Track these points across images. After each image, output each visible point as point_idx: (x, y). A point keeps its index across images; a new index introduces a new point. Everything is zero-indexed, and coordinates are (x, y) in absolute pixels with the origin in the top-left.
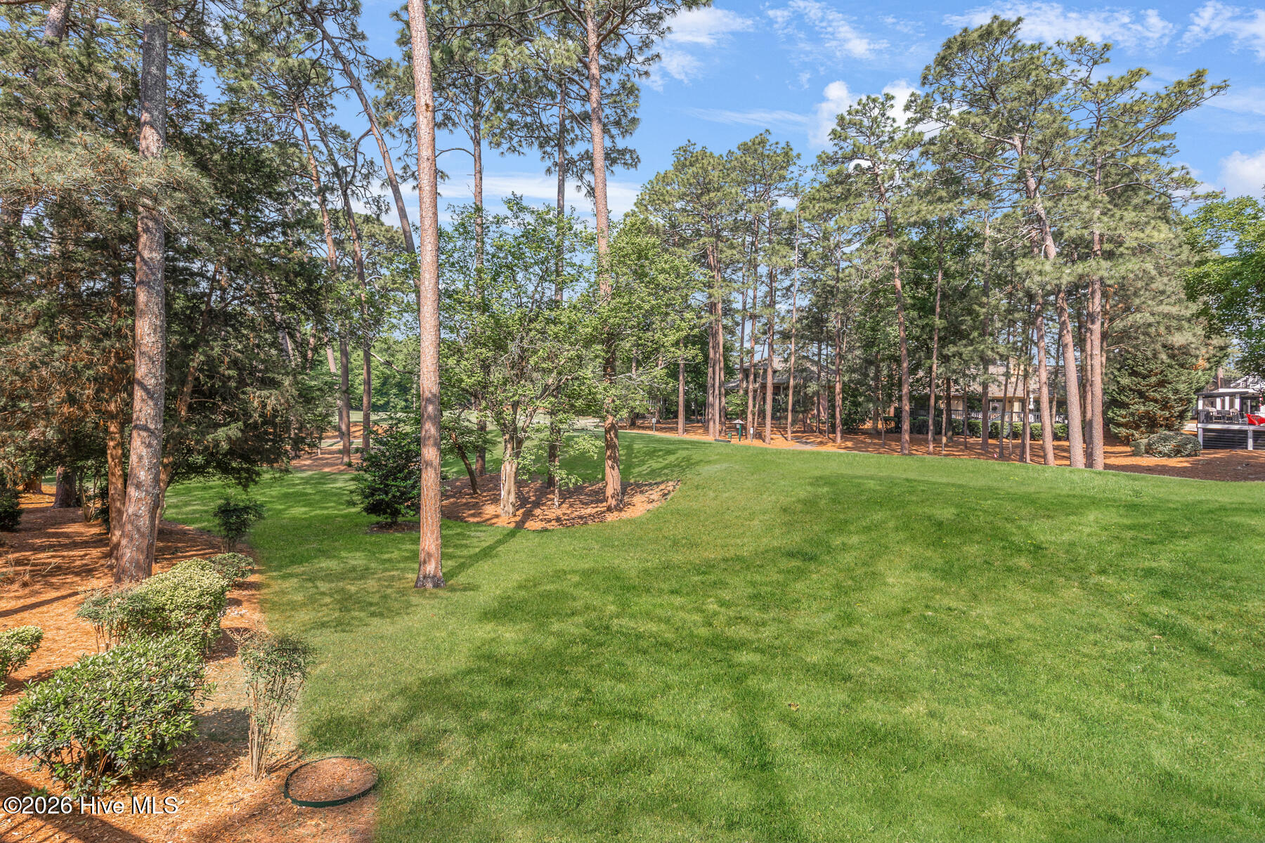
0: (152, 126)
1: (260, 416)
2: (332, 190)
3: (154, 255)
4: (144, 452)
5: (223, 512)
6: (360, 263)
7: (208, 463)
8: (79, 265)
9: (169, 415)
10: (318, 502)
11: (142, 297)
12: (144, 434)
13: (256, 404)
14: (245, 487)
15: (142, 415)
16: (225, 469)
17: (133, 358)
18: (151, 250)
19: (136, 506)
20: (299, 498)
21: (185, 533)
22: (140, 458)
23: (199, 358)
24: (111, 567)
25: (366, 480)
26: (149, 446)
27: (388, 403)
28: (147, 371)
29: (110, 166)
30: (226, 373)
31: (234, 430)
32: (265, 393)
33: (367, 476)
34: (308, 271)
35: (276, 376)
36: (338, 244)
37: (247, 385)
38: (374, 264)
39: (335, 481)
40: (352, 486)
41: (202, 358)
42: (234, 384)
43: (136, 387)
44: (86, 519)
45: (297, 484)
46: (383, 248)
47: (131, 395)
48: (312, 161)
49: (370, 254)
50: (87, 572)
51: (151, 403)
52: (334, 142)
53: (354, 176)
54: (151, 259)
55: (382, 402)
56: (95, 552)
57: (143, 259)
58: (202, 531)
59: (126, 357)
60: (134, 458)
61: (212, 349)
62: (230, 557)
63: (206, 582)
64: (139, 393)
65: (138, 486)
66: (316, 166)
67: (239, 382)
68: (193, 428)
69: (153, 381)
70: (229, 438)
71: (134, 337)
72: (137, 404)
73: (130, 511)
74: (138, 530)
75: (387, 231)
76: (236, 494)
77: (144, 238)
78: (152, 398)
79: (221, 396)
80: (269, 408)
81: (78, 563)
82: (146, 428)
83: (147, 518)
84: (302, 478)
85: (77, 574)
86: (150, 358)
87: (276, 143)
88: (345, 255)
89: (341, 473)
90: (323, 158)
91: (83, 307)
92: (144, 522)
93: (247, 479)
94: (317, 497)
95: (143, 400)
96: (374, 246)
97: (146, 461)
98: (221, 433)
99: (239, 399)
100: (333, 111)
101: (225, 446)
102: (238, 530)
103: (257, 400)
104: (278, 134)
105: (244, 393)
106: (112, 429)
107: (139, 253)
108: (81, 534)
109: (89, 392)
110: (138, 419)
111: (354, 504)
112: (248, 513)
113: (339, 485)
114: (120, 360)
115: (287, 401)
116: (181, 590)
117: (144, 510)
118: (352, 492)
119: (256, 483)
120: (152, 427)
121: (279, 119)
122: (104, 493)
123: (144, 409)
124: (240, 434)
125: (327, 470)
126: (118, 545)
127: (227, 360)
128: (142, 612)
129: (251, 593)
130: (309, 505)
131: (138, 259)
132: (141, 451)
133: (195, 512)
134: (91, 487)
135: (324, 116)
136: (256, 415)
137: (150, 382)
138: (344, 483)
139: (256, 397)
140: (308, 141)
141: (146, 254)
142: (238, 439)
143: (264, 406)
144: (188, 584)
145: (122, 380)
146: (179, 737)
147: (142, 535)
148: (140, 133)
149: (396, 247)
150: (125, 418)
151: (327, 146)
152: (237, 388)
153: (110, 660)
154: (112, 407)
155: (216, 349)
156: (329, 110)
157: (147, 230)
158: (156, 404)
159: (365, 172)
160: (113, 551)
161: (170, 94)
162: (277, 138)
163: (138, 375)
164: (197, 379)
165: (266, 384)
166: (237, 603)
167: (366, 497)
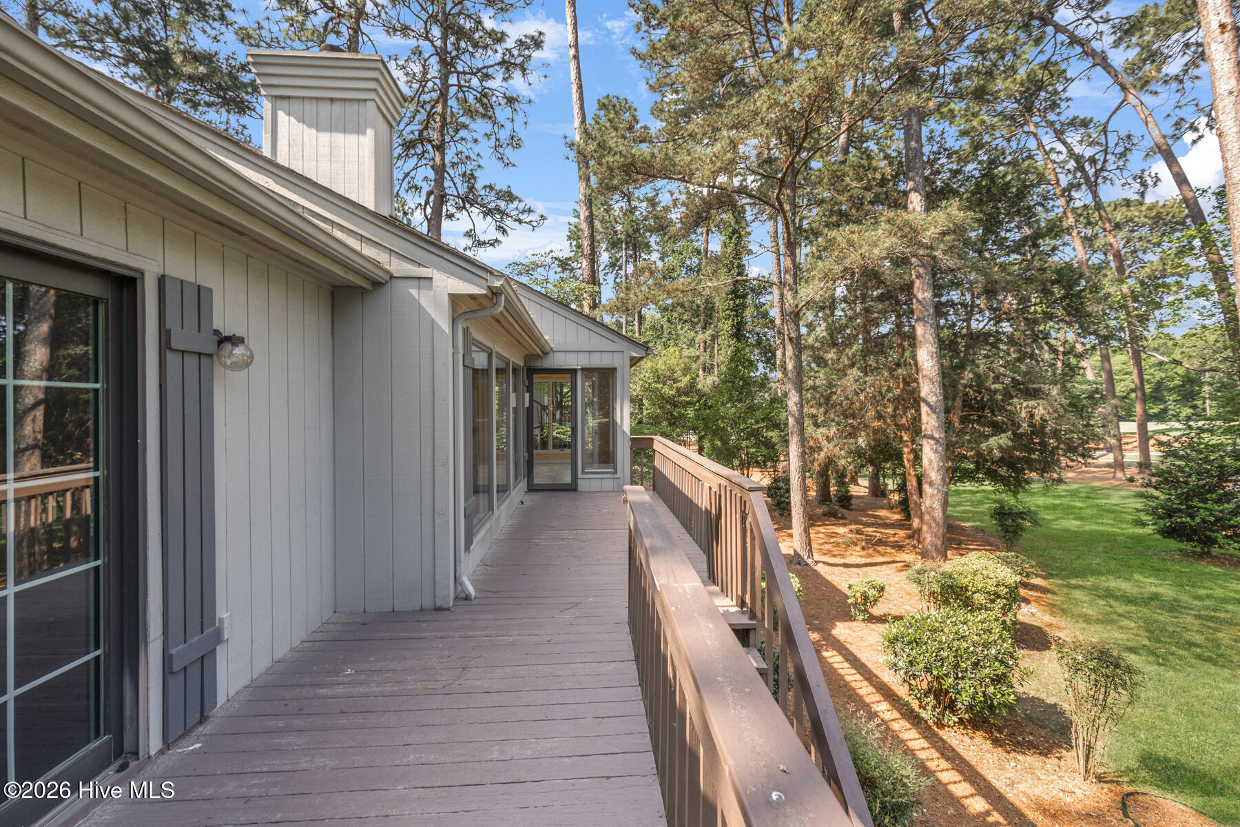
0: (916, 191)
1: (1029, 426)
2: (1079, 186)
3: (926, 294)
4: (933, 456)
5: (999, 514)
6: (1118, 256)
7: (977, 470)
8: (876, 315)
9: (948, 425)
10: (1092, 516)
11: (920, 330)
12: (932, 442)
13: (1023, 414)
14: (1015, 493)
15: (929, 427)
16: (993, 476)
17: (916, 381)
18: (924, 291)
19: (931, 499)
20: (1069, 511)
21: (963, 529)
22: (931, 461)
23: (968, 375)
24: (914, 547)
25: (1157, 498)
26: (936, 452)
27: (1165, 411)
28: (929, 390)
29: (907, 230)
30: (993, 387)
31: (1003, 440)
32: (1032, 403)
33: (1156, 493)
34: (1067, 276)
35: (1042, 386)
36: (1088, 241)
37: (1012, 397)
38: (1134, 252)
39: (1108, 497)
40: (1138, 504)
41: (971, 375)
42: (1000, 397)
43: (923, 405)
44: (890, 507)
45: (1063, 496)
46: (1145, 232)
47: (918, 410)
48: (1050, 166)
49: (1127, 242)
50: (899, 547)
51: (934, 416)
52: (1073, 137)
53: (1105, 161)
54: (924, 299)
55: (1156, 410)
56: (902, 533)
57: (918, 300)
58: (977, 529)
59: (910, 382)
60: (925, 462)
61: (978, 367)
62: (1013, 557)
63: (1001, 575)
64: (924, 409)
65: (931, 484)
66: (1054, 169)
67: (1004, 395)
68: (967, 437)
69: (934, 398)
70: (1000, 447)
71: (916, 364)
72: (924, 418)
73: (928, 503)
74: (935, 520)
75: (1150, 209)
76: (1009, 499)
77: (917, 283)
78: (934, 412)
79: (989, 408)
80: (1037, 418)
81: (892, 539)
82: (932, 438)
83: (940, 510)
84: (1066, 491)
85: (893, 547)
86: (931, 380)
87: (1009, 163)
88: (1095, 252)
89: (1115, 488)
90: (1062, 157)
91: (877, 346)
92: (938, 514)
93: (1017, 484)
94: (1089, 512)
95: (928, 414)
96: (1132, 231)
97: (935, 464)
98: (993, 441)
99: (1006, 411)
100: (1069, 103)
101: (997, 453)
102: (1015, 533)
103: (1024, 411)
104: (1010, 154)
105: (1009, 404)
106: (905, 438)
107: (915, 296)
108: (889, 518)
109: (890, 410)
110: (926, 430)
111: (1144, 525)
112: (1023, 519)
113: (1114, 501)
114: (907, 383)
115: (1056, 411)
116: (979, 577)
117: (937, 505)
118: (1138, 511)
119: (1026, 491)
120: (937, 436)
121: (1009, 140)
122: (902, 488)
123: (930, 422)
124: (1010, 443)
125: (1096, 484)
126: (919, 531)
127: (992, 375)
128: (951, 587)
129: (1037, 594)
130: (1082, 519)
131: (914, 301)
132: (931, 456)
133: (966, 512)
134: (891, 484)
135: (1059, 114)
136: (1025, 425)
137: (932, 399)
138: (1127, 500)
139: (1022, 407)
140: (1043, 147)
141: (920, 296)
142: (1008, 447)
143: (1032, 416)
144: (984, 572)
145: (911, 399)
146: (1005, 705)
147: (938, 525)
148: (907, 200)
149: (1165, 224)
150: (915, 429)
151: (1064, 143)
152: (1002, 401)
153: (940, 620)
154: (904, 421)
155: (982, 366)
156: (1063, 105)
157: (919, 276)
158: (938, 417)
159: (1120, 150)
160: (916, 534)
161: (925, 159)
162: (1009, 158)
163: (923, 394)
164: (966, 394)
165: (1030, 395)
166: (1027, 601)
167: (1160, 517)
